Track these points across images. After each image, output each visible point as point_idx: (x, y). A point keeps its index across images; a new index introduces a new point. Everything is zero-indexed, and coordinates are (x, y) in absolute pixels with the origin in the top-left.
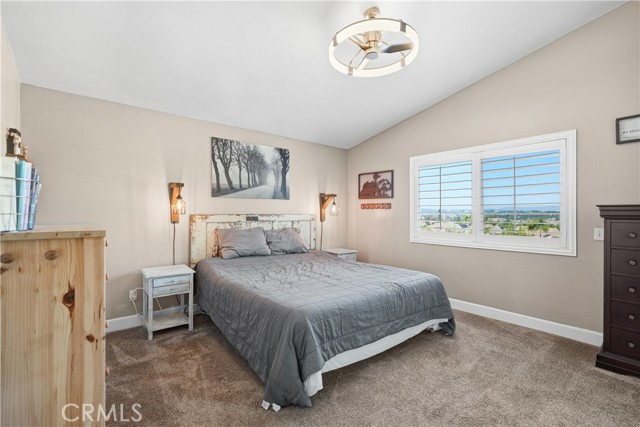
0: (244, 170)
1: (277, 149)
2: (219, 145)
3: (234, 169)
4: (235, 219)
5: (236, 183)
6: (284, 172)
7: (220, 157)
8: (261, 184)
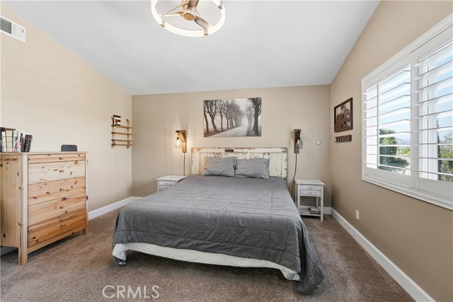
0: (224, 119)
1: (250, 99)
2: (208, 104)
3: (218, 118)
4: (217, 151)
5: (219, 127)
6: (256, 116)
7: (208, 112)
8: (237, 126)
